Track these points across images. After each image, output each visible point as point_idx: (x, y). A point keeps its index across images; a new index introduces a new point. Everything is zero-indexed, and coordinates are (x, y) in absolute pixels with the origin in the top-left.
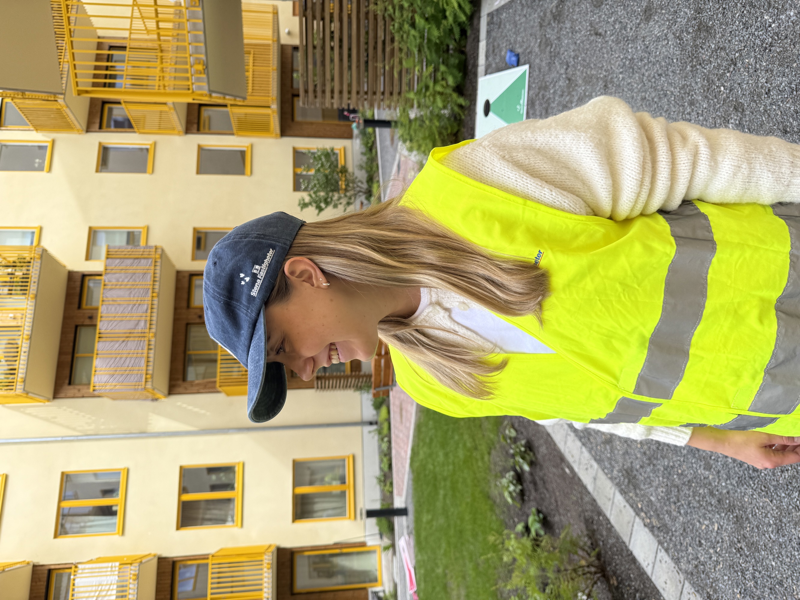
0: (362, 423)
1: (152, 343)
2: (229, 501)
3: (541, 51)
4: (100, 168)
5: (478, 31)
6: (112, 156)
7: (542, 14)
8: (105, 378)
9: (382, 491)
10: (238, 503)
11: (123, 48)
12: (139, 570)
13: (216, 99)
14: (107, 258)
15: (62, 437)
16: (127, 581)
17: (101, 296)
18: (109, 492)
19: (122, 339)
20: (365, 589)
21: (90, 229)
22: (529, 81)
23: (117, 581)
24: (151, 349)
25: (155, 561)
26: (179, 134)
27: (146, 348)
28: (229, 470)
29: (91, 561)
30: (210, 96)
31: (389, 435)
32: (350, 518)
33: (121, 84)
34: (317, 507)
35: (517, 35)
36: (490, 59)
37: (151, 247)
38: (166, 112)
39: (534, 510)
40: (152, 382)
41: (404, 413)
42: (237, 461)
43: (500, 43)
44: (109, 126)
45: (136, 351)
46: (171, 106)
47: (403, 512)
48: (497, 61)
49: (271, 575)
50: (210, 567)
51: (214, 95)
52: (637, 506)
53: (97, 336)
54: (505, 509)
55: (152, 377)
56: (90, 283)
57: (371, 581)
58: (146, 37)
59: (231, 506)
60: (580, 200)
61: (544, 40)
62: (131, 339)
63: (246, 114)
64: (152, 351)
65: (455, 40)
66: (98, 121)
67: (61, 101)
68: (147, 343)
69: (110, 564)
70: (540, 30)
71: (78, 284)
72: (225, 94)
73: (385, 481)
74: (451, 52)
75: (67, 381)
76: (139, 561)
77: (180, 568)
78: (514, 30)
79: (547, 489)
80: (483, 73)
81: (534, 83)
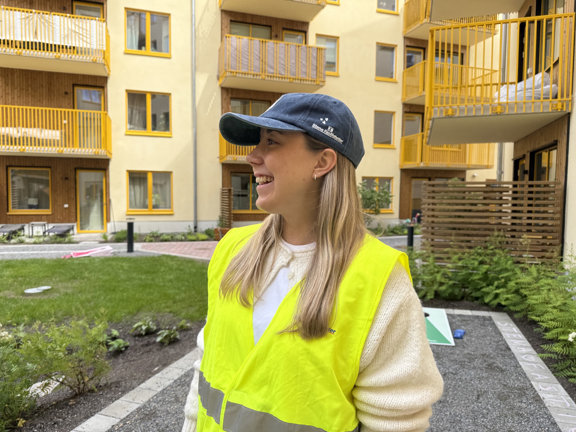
0: (196, 221)
1: (258, 77)
2: (145, 127)
3: (465, 354)
4: (379, 45)
5: (479, 309)
6: (388, 53)
7: (492, 356)
8: (234, 44)
9: (146, 235)
10: (143, 132)
11: (462, 63)
12: (99, 63)
13: (428, 124)
14: (317, 48)
15: (195, 15)
16: (92, 55)
17: (291, 43)
18: (155, 45)
19: (261, 56)
20: (76, 221)
21: (338, 38)
22: (443, 346)
23: (92, 49)
24: (254, 76)
25: (105, 74)
26: (402, 99)
27: (255, 73)
28: (167, 127)
29: (107, 31)
30: (430, 119)
31: (186, 240)
32: (128, 211)
33: (438, 61)
34: (137, 188)
35: (476, 337)
36: (458, 318)
37: (324, 78)
38: (418, 91)
39: (128, 344)
40: (230, 76)
41: (202, 251)
42: (173, 133)
43: (470, 325)
44: (408, 52)
45: (252, 66)
46: (422, 94)
47: (130, 249)
48: (457, 323)
49: (90, 154)
50: (99, 112)
51: (431, 122)
52: (128, 420)
53: (264, 40)
54: (129, 323)
55: (234, 76)
56: (300, 36)
57: (81, 225)
58: (470, 79)
59: (141, 128)
60: (370, 362)
61: (473, 357)
62: (261, 63)
63: (416, 145)
64: (252, 77)
65: (471, 293)
66: (412, 44)
67: (425, 20)
68: (258, 73)
69: (104, 44)
70: (480, 354)
71: (300, 28)
72: (431, 129)
73: (153, 236)
74: (463, 290)
75: (233, 19)
76: (106, 63)
77: (98, 91)
78: (480, 335)
79: (142, 354)
80: (449, 313)
81: (442, 349)
